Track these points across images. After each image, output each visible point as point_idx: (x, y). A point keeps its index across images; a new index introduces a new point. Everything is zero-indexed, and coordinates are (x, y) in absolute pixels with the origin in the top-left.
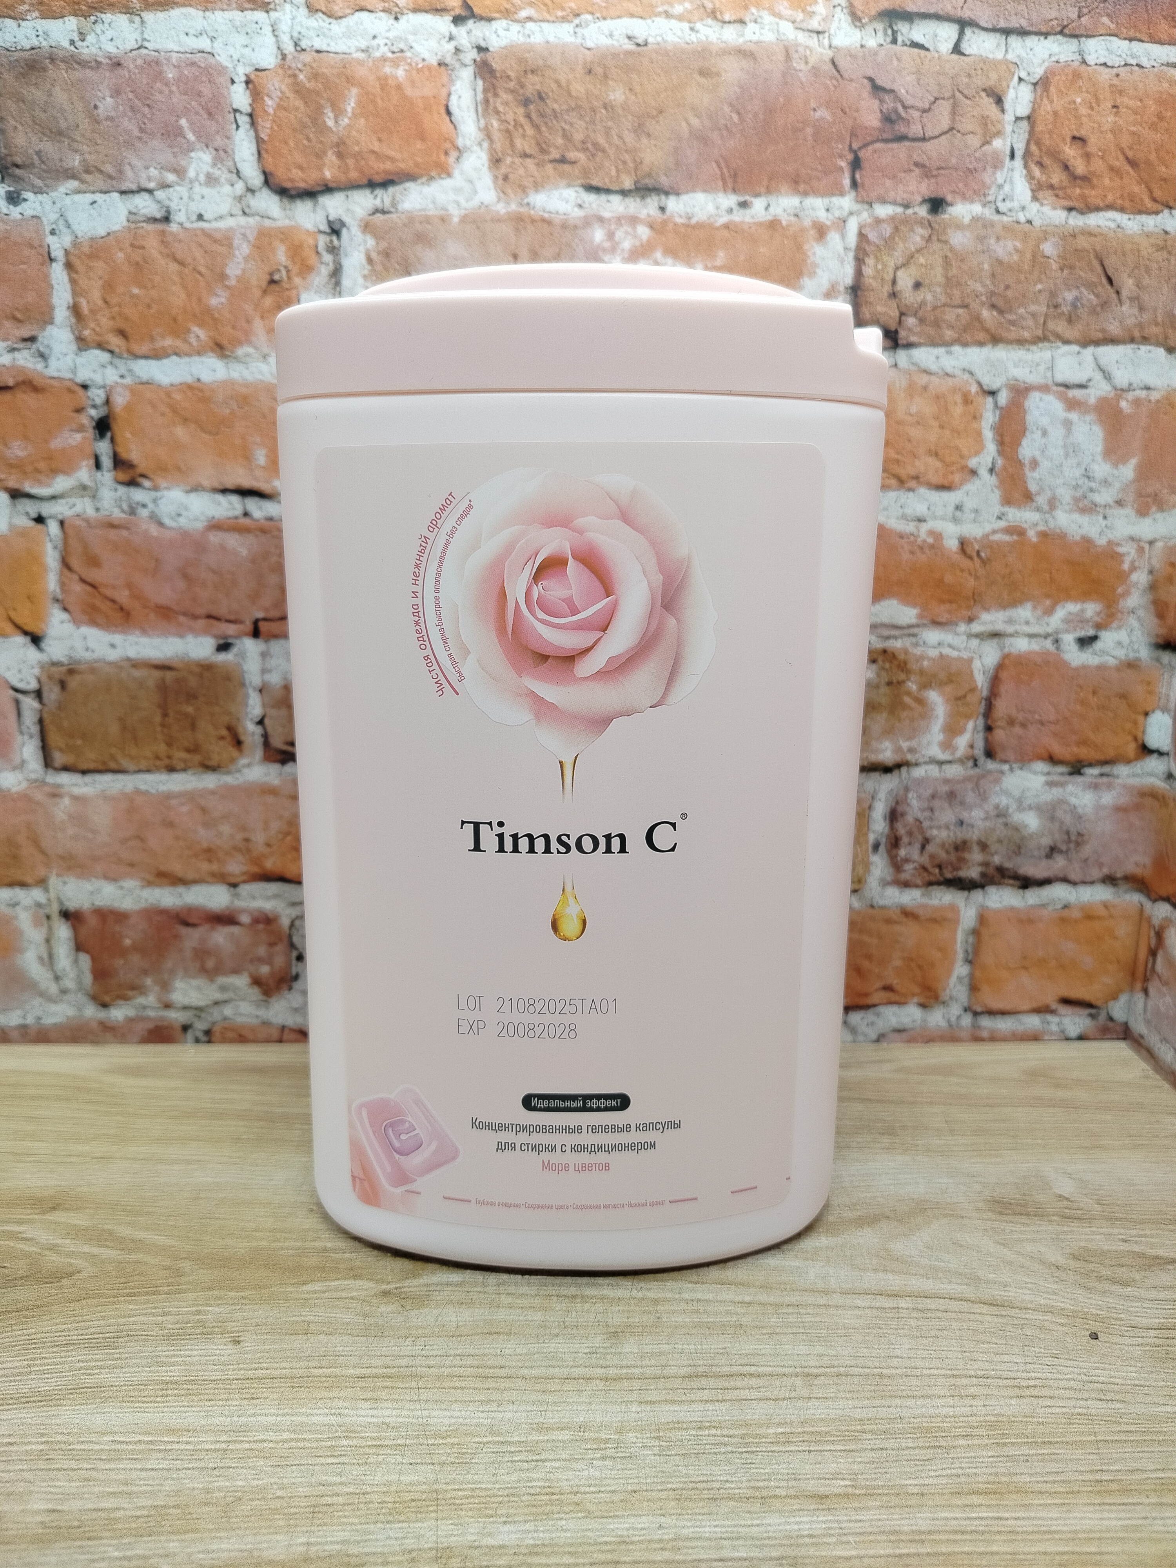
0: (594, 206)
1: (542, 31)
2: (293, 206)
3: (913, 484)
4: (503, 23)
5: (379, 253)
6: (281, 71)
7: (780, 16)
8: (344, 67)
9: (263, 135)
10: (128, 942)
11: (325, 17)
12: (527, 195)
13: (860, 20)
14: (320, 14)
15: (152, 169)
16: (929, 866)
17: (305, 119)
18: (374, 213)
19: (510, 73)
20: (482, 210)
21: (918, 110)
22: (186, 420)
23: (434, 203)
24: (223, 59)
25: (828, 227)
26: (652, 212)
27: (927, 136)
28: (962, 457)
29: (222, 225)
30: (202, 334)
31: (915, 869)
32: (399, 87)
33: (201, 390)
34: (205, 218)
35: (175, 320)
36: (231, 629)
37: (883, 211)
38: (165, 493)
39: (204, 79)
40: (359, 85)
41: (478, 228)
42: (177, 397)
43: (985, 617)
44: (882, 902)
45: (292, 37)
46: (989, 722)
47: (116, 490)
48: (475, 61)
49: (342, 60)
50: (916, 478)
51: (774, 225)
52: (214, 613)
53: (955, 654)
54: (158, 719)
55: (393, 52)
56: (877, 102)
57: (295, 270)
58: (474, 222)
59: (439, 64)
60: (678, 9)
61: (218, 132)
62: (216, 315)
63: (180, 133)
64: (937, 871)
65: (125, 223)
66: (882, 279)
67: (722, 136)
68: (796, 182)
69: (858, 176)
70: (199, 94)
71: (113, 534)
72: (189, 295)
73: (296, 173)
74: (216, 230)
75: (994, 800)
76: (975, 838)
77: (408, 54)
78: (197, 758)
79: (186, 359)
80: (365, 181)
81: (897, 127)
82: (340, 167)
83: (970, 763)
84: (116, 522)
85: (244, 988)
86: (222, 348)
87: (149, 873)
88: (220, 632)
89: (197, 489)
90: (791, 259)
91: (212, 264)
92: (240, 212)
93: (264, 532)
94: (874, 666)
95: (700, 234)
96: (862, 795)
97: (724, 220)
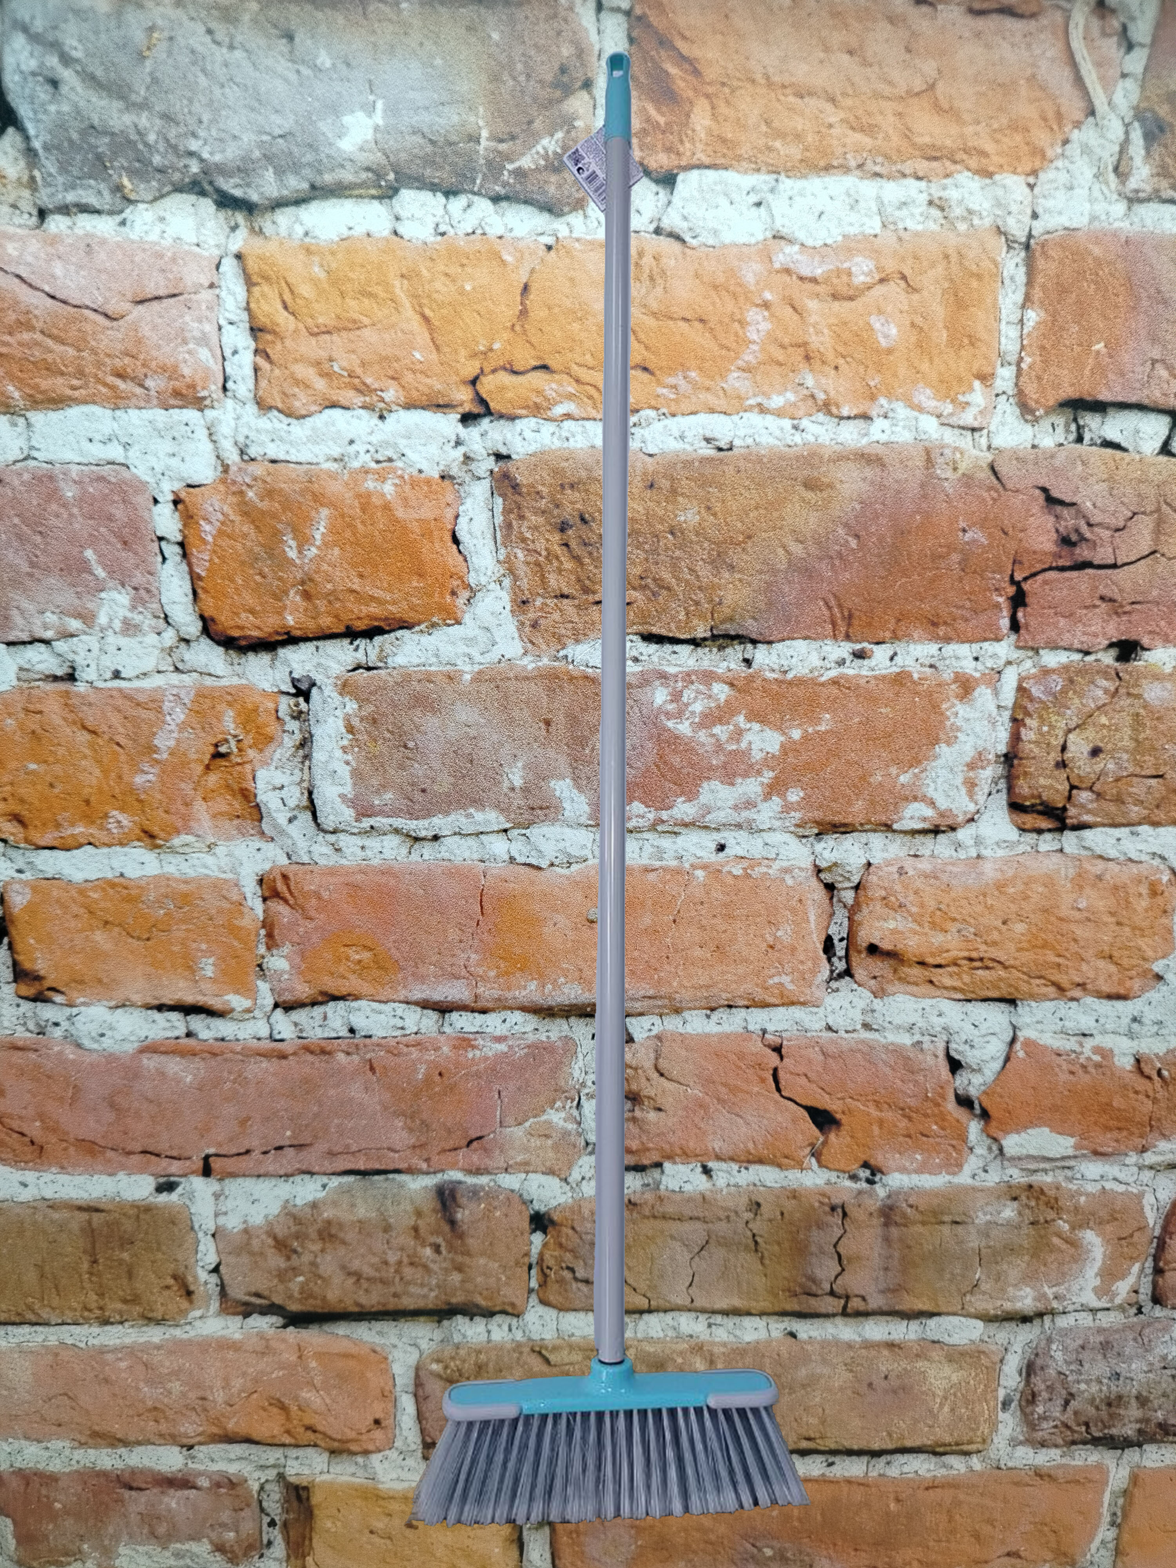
0: (655, 659)
1: (585, 431)
2: (243, 660)
3: (1077, 993)
4: (532, 422)
5: (362, 720)
6: (222, 488)
7: (920, 409)
8: (310, 482)
9: (198, 570)
10: (58, 1505)
11: (281, 416)
12: (564, 647)
13: (1032, 412)
14: (275, 413)
15: (48, 614)
16: (1071, 1423)
17: (257, 549)
18: (354, 670)
19: (540, 488)
20: (503, 664)
21: (1108, 528)
22: (106, 923)
23: (437, 656)
24: (141, 471)
25: (976, 680)
26: (733, 666)
27: (1119, 563)
28: (1144, 959)
29: (146, 684)
30: (125, 819)
31: (1056, 1427)
32: (387, 507)
33: (126, 888)
34: (123, 675)
35: (87, 802)
36: (175, 1167)
37: (1052, 659)
38: (83, 1009)
39: (116, 498)
40: (332, 505)
41: (498, 687)
42: (96, 896)
43: (1163, 1145)
44: (1010, 1464)
45: (236, 443)
46: (1161, 1264)
47: (18, 1006)
48: (491, 472)
49: (306, 473)
50: (1082, 985)
51: (901, 679)
52: (150, 1150)
53: (1121, 1188)
54: (85, 1266)
55: (378, 462)
56: (1052, 519)
57: (248, 740)
58: (490, 680)
59: (443, 477)
60: (777, 401)
61: (137, 566)
62: (143, 797)
63: (84, 567)
64: (1083, 1429)
65: (15, 682)
66: (1048, 744)
67: (833, 566)
68: (935, 624)
69: (1020, 614)
70: (110, 518)
71: (17, 1057)
72: (106, 772)
73: (247, 619)
74: (137, 690)
75: (1161, 1350)
76: (1134, 1391)
77: (399, 464)
78: (137, 1309)
79: (105, 850)
80: (341, 629)
81: (1078, 551)
82: (306, 610)
83: (1134, 1310)
84: (20, 1043)
85: (205, 1555)
86: (152, 837)
87: (80, 1433)
88: (159, 1170)
89: (124, 1006)
90: (923, 721)
91: (135, 733)
92: (172, 668)
93: (215, 1055)
94: (1015, 1204)
95: (800, 692)
96: (993, 1348)
97: (833, 673)
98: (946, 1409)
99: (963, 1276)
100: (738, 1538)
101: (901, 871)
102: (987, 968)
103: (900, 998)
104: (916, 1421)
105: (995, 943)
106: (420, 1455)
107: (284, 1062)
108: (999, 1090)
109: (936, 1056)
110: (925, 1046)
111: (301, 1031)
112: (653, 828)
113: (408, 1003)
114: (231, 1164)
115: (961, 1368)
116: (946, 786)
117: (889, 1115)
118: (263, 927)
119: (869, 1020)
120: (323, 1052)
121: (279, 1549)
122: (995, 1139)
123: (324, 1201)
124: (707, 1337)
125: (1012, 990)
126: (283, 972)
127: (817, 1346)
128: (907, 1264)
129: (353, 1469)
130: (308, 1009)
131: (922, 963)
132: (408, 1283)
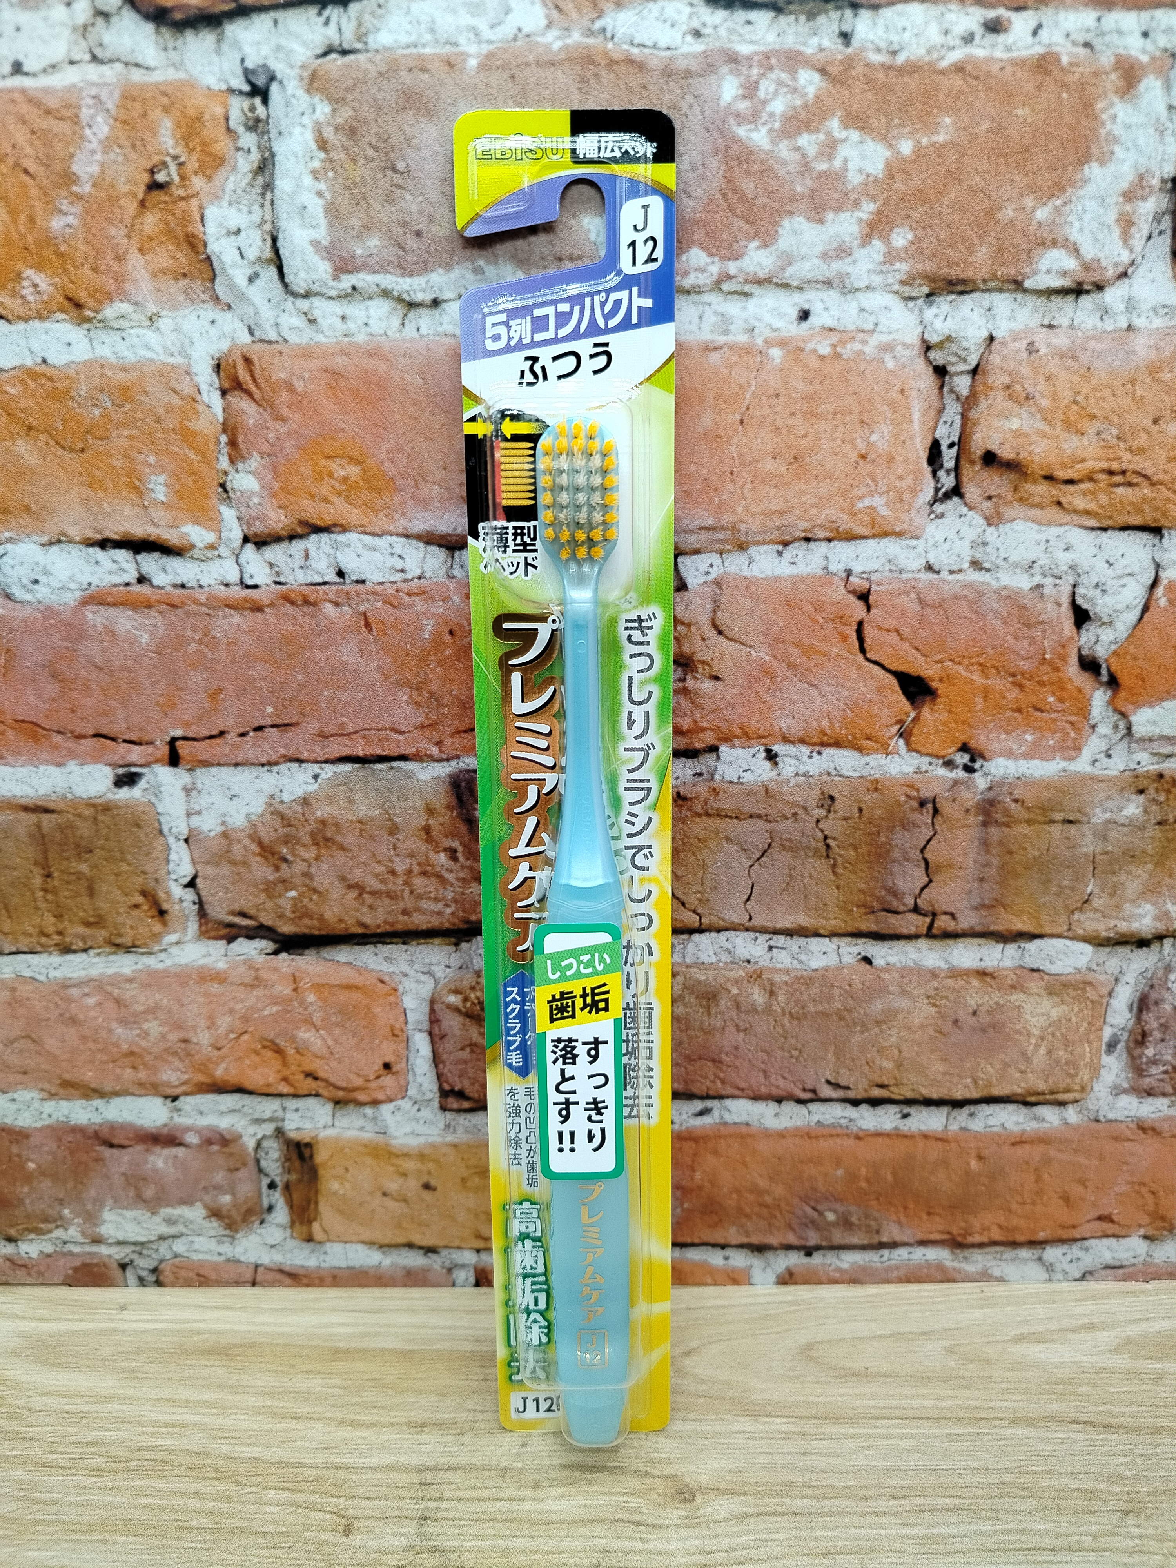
0: (722, 32)
2: (180, 42)
5: (337, 130)
10: (31, 1166)
12: (601, 14)
18: (325, 54)
20: (519, 43)
22: (30, 428)
23: (432, 31)
25: (1143, 67)
26: (826, 43)
29: (56, 81)
30: (43, 282)
31: (1166, 1072)
33: (50, 379)
34: (26, 68)
36: (135, 754)
38: (9, 547)
41: (513, 77)
42: (14, 391)
44: (1111, 1116)
51: (1045, 64)
52: (104, 733)
54: (38, 881)
57: (193, 164)
58: (504, 67)
62: (63, 248)
72: (14, 213)
74: (46, 90)
78: (103, 934)
79: (21, 326)
85: (200, 1220)
86: (78, 306)
87: (49, 1082)
88: (116, 758)
89: (59, 541)
90: (1072, 128)
91: (48, 156)
92: (87, 57)
93: (174, 606)
94: (1141, 798)
95: (912, 82)
96: (1102, 978)
97: (956, 56)
98: (1042, 1051)
99: (1072, 889)
100: (796, 1200)
101: (1032, 348)
102: (1130, 484)
103: (1020, 525)
104: (1006, 1065)
105: (1141, 451)
106: (436, 1104)
107: (259, 615)
108: (1132, 649)
109: (1059, 605)
110: (1046, 591)
111: (278, 574)
112: (717, 286)
113: (407, 536)
114: (202, 750)
115: (1063, 1002)
116: (1095, 225)
117: (996, 682)
118: (225, 431)
119: (979, 556)
120: (307, 602)
121: (281, 1215)
122: (1123, 715)
123: (316, 796)
124: (767, 963)
125: (1158, 515)
126: (253, 493)
127: (896, 975)
128: (1007, 873)
129: (360, 1122)
130: (285, 544)
131: (1049, 478)
132: (420, 897)
